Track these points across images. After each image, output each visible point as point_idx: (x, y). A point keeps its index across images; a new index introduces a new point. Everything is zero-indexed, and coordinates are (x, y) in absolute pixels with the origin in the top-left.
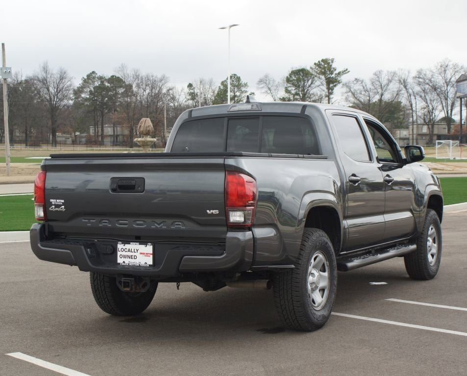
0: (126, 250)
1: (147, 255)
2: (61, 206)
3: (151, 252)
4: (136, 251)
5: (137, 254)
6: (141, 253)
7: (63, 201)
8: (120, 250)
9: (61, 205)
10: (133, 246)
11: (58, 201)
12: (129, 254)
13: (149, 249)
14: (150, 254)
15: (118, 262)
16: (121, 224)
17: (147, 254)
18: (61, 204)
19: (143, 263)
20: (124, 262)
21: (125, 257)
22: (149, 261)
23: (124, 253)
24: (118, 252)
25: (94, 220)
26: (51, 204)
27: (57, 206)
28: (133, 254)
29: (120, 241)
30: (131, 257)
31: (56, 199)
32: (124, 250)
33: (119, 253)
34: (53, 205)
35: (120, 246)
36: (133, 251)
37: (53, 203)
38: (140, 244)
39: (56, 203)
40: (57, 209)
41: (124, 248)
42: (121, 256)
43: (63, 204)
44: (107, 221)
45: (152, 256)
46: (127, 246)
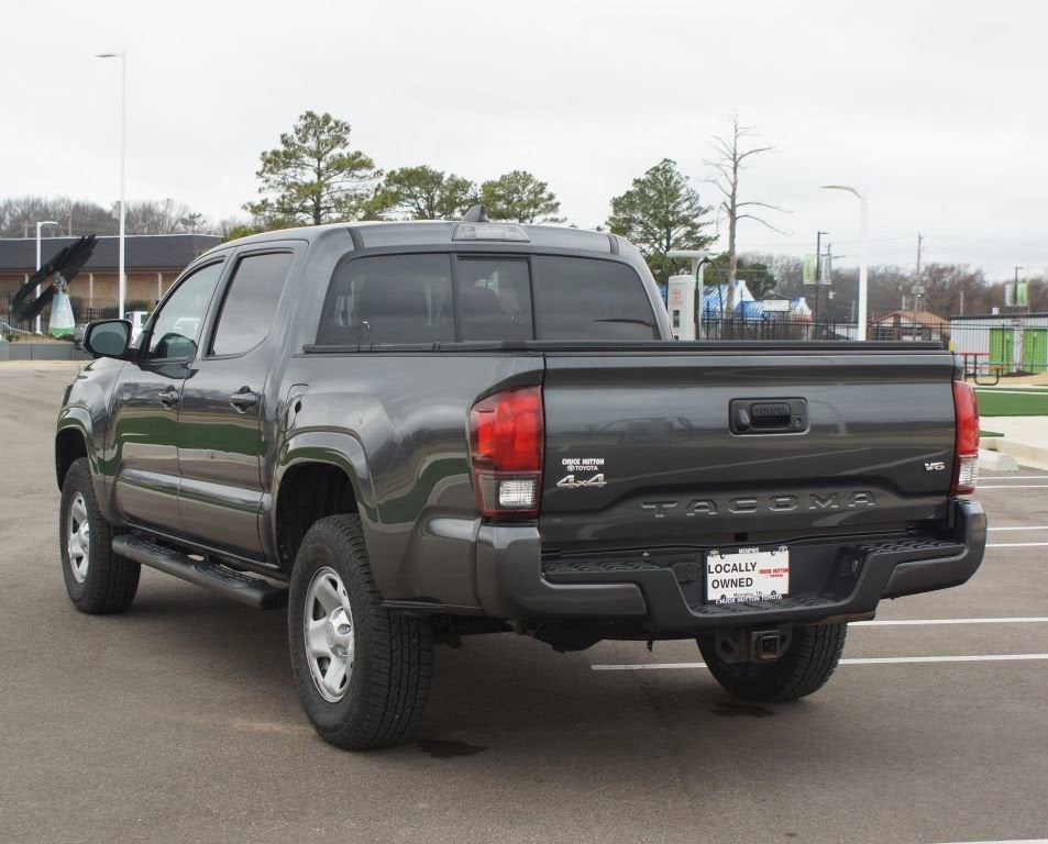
0: (727, 568)
1: (776, 573)
2: (593, 473)
3: (786, 565)
4: (750, 567)
5: (753, 575)
6: (762, 572)
7: (602, 462)
8: (713, 569)
9: (595, 473)
10: (745, 556)
11: (585, 461)
12: (735, 576)
13: (781, 559)
14: (785, 570)
15: (710, 598)
16: (739, 508)
17: (775, 571)
18: (596, 468)
19: (766, 594)
20: (723, 597)
21: (725, 584)
22: (781, 586)
23: (723, 576)
24: (709, 575)
25: (673, 502)
26: (564, 472)
27: (580, 475)
28: (745, 575)
29: (713, 548)
30: (738, 583)
31: (582, 457)
32: (723, 569)
33: (710, 578)
34: (570, 473)
35: (713, 560)
36: (743, 568)
37: (571, 468)
38: (761, 551)
39: (581, 468)
40: (583, 483)
41: (723, 563)
42: (716, 584)
43: (601, 469)
44: (705, 503)
45: (786, 575)
46: (730, 559)
